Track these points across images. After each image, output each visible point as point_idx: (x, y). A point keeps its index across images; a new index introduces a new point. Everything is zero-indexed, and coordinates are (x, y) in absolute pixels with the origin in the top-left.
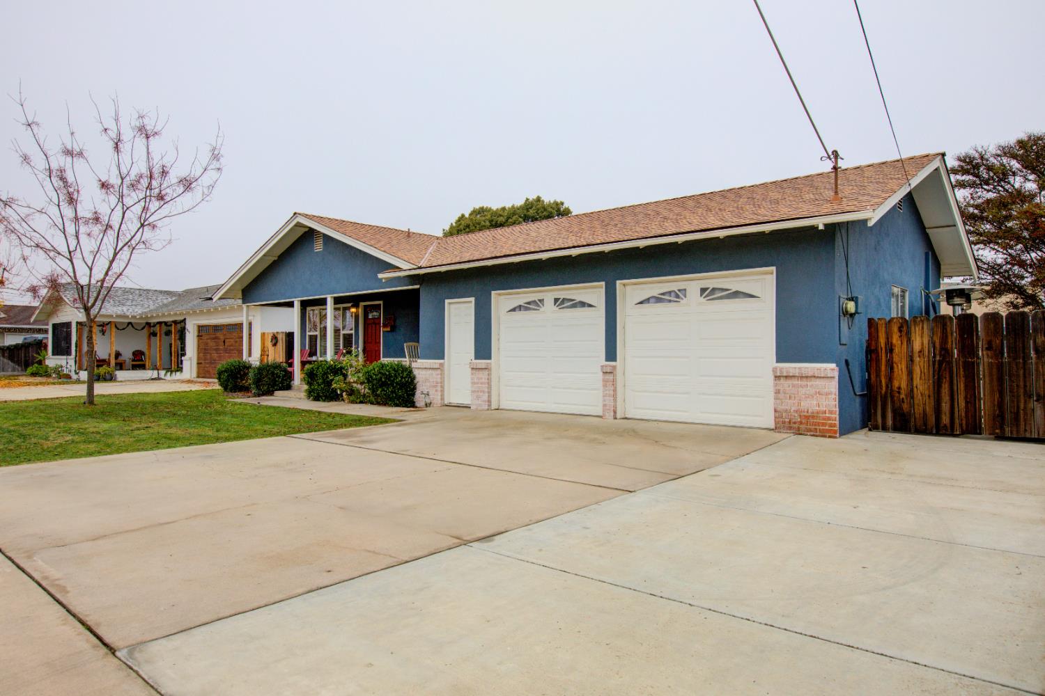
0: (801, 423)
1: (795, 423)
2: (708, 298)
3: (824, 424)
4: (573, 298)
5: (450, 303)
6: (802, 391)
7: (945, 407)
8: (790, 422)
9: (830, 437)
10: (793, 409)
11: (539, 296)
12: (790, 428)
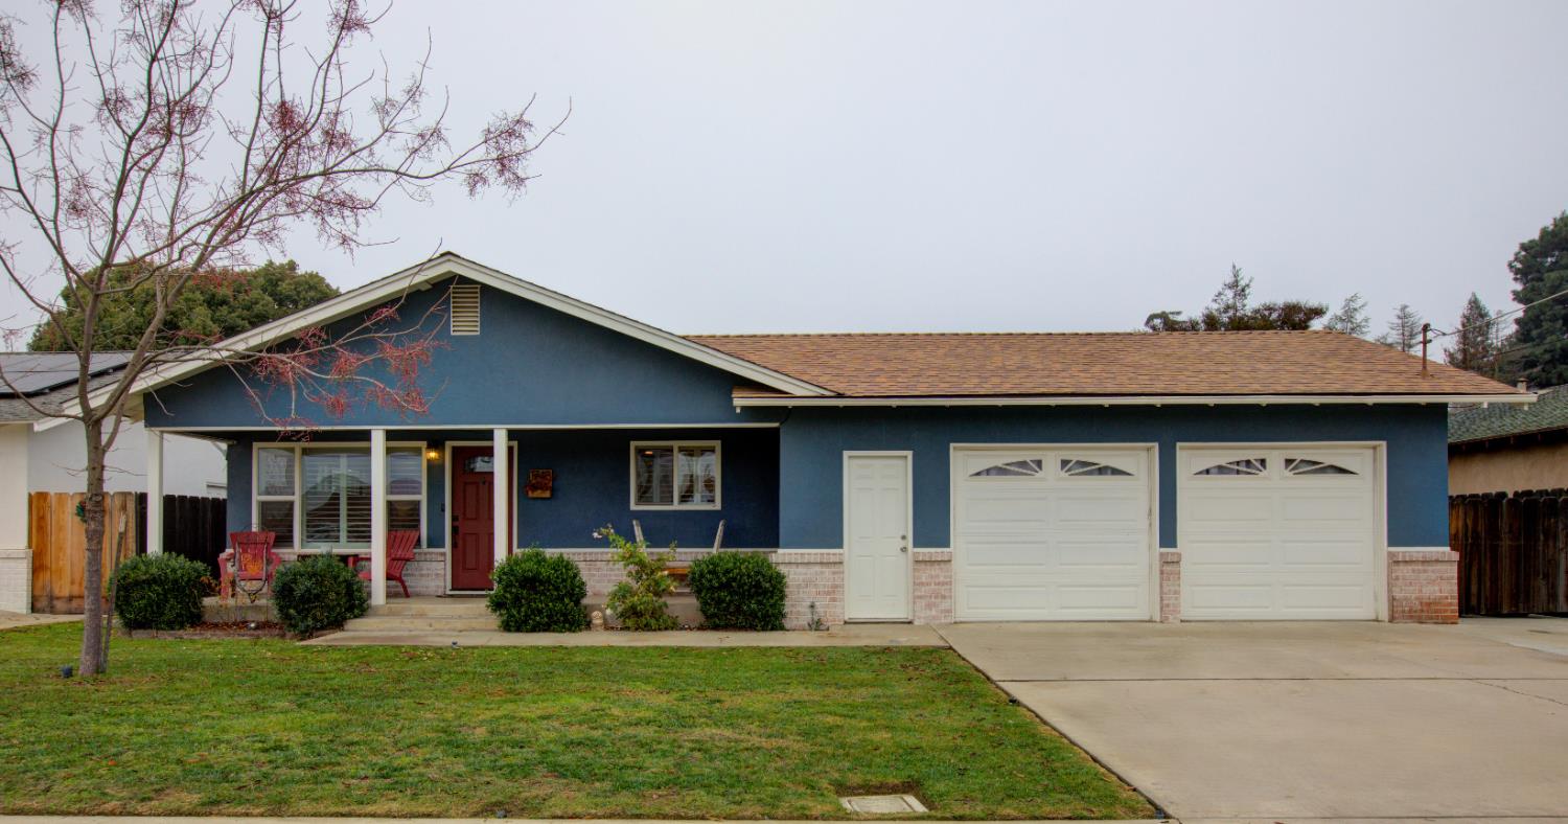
0: (1422, 611)
1: (1415, 612)
2: (1296, 471)
3: (1446, 611)
4: (1096, 462)
5: (850, 457)
6: (1423, 576)
7: (1474, 589)
8: (1410, 611)
9: (1452, 623)
10: (1414, 596)
11: (1036, 455)
12: (1411, 617)
